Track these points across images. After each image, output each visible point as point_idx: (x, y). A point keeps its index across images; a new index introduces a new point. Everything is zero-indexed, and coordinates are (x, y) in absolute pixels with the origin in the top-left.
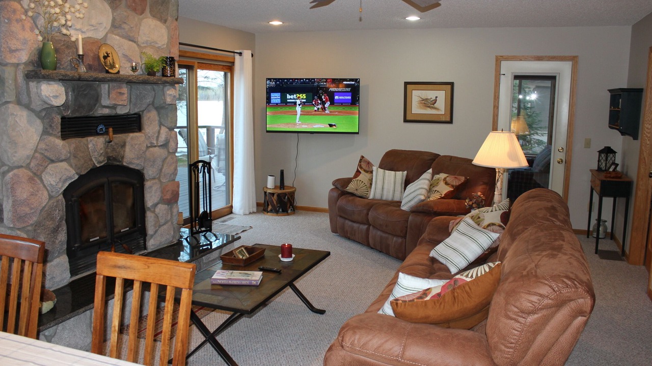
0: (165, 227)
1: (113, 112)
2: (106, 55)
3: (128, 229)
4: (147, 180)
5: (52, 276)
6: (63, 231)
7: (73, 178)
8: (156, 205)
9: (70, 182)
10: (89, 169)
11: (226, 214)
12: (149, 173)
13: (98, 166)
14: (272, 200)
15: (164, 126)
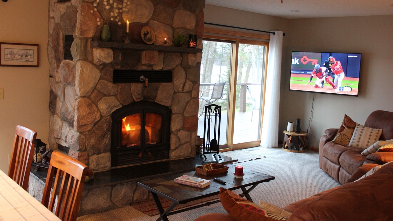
0: (185, 146)
1: (149, 69)
2: (146, 33)
3: (156, 143)
4: (174, 114)
5: (98, 163)
6: (108, 138)
7: (119, 107)
8: (178, 130)
9: (116, 109)
10: (130, 102)
11: (256, 146)
12: (175, 109)
13: (136, 101)
14: (288, 140)
15: (189, 79)
